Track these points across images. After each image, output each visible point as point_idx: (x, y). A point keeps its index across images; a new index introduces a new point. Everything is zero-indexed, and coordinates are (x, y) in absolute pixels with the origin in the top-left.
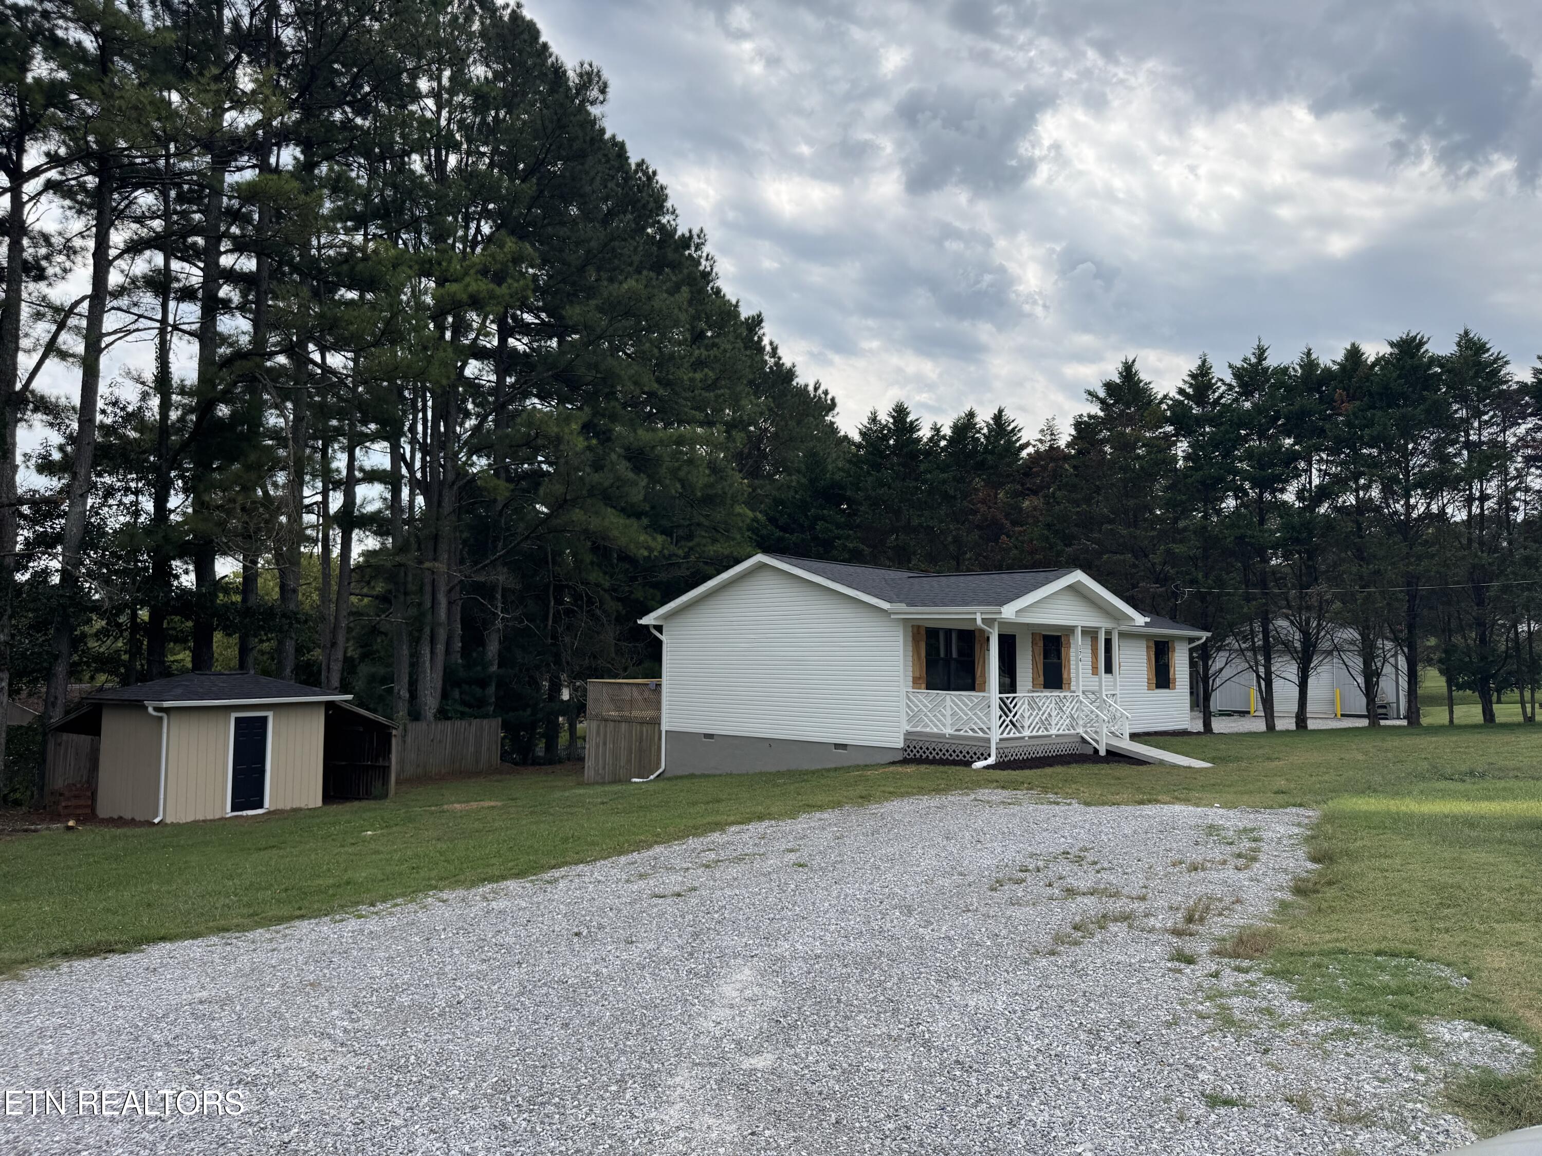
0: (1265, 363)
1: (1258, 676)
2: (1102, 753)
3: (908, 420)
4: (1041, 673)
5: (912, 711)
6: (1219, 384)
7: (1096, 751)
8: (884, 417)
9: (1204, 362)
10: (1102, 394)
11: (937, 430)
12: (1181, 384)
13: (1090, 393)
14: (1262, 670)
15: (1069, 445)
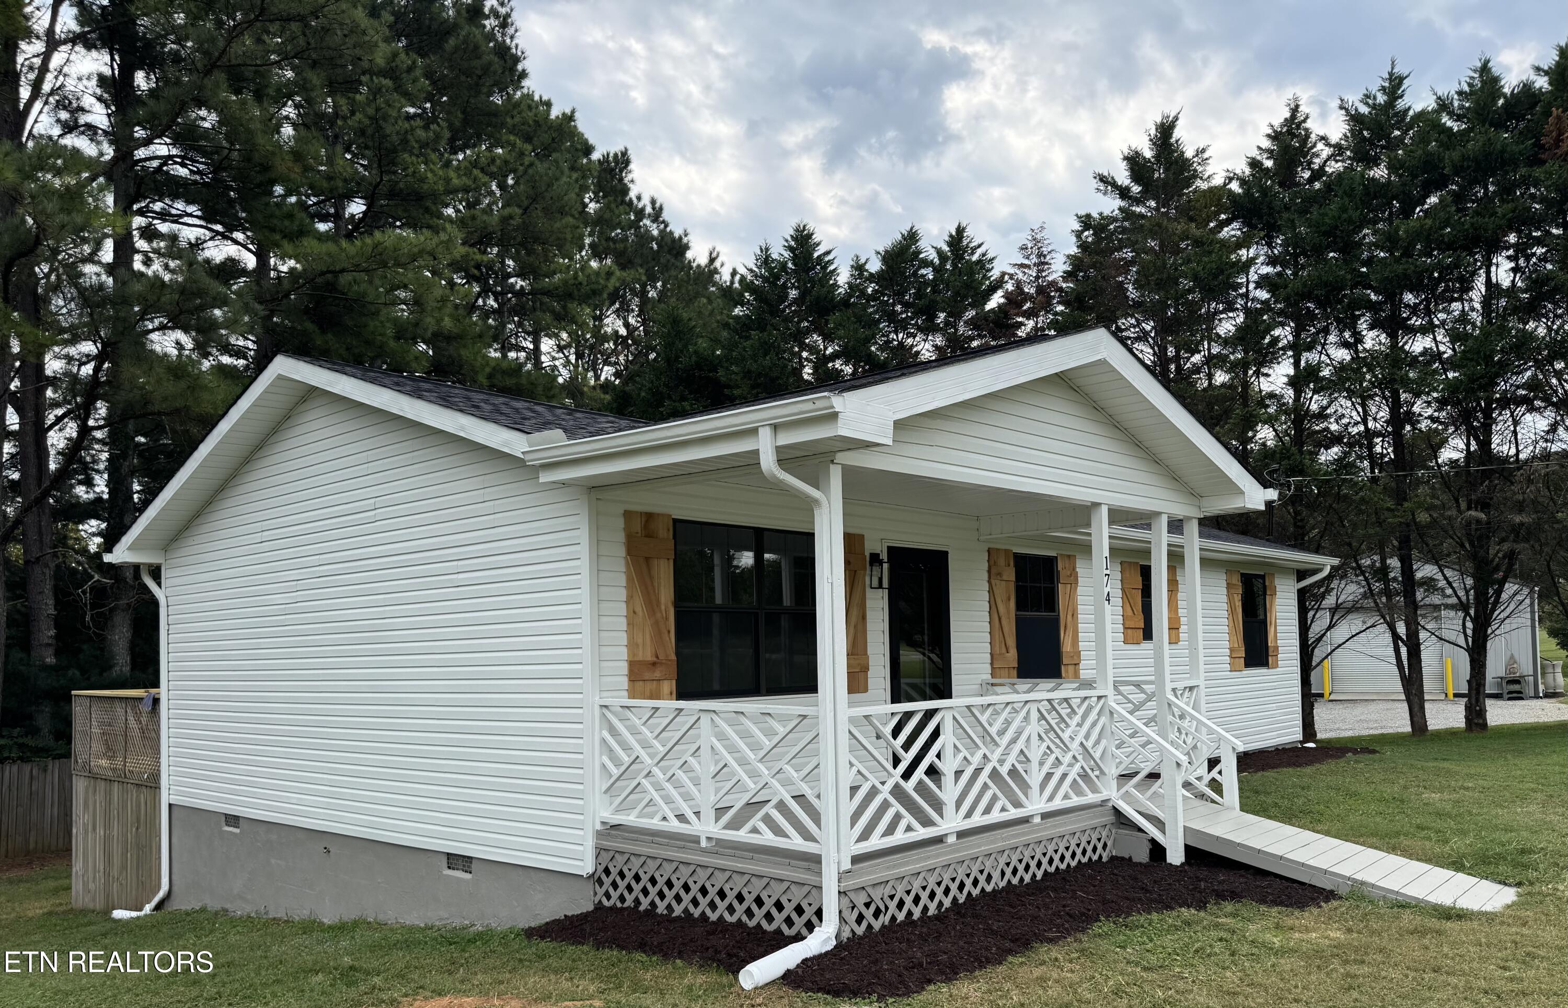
0: (1401, 104)
1: (1396, 637)
2: (1176, 856)
3: (816, 255)
4: (1012, 641)
5: (617, 762)
6: (1320, 146)
7: (1158, 851)
8: (779, 252)
9: (1295, 110)
10: (1123, 177)
11: (859, 268)
12: (1255, 153)
13: (1102, 179)
14: (1401, 629)
15: (1068, 276)
